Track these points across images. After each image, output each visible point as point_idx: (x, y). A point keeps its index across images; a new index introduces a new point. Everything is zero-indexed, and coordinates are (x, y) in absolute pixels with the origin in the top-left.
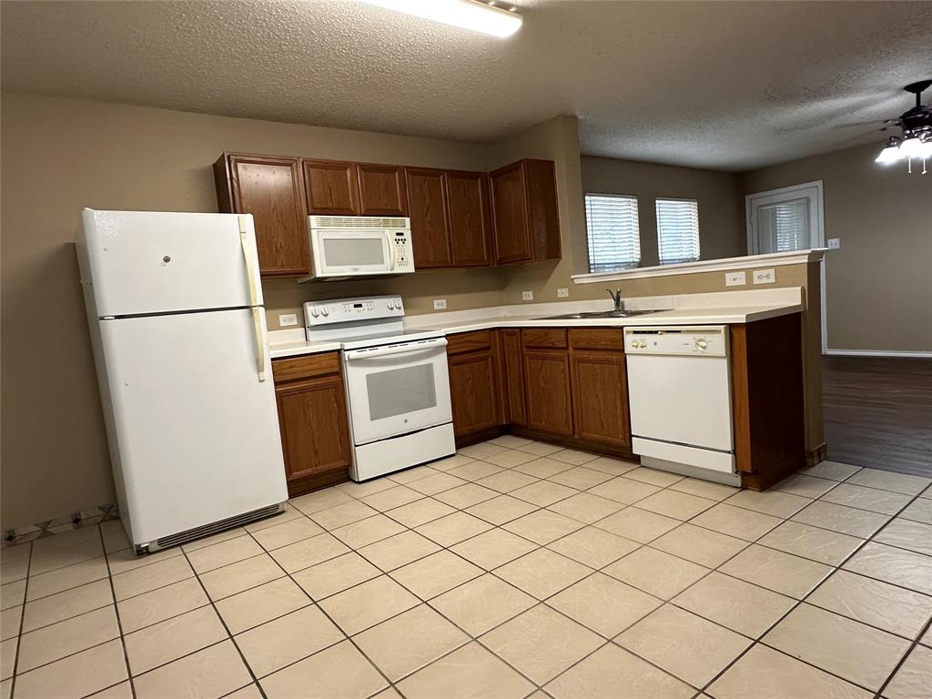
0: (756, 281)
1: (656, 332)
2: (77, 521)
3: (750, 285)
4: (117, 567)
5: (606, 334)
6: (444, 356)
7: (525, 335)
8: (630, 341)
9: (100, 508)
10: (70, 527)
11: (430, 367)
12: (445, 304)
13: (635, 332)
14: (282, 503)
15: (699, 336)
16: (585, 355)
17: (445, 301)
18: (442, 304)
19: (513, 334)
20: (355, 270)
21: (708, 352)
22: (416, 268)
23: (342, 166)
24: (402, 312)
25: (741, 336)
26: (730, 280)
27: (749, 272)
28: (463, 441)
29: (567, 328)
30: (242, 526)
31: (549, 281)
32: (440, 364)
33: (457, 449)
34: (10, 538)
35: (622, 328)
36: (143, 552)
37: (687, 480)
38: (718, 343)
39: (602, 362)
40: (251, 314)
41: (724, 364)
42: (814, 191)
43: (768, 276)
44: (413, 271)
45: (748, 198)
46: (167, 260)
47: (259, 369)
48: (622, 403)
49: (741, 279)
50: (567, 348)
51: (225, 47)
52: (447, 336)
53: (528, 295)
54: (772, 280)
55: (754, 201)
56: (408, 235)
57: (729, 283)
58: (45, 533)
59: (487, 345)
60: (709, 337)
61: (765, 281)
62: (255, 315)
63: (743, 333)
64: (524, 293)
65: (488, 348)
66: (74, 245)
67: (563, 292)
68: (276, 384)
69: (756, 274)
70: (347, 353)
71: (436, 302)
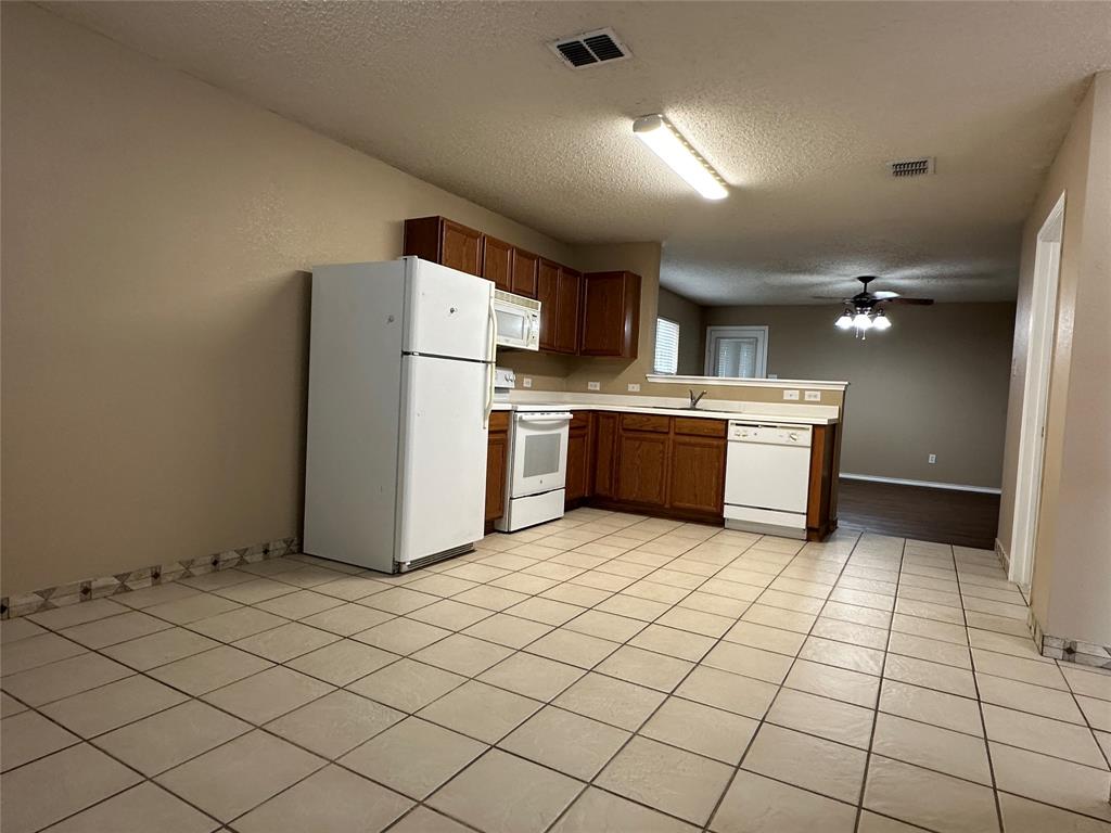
0: (807, 399)
1: (757, 426)
2: (266, 552)
3: (801, 401)
6: (567, 428)
7: (625, 419)
8: (732, 430)
9: (285, 542)
10: (260, 556)
12: (530, 383)
13: (737, 425)
14: (480, 541)
15: (791, 431)
16: (687, 439)
17: (530, 380)
19: (612, 417)
20: (507, 341)
21: (799, 442)
22: (538, 348)
24: (512, 385)
25: (821, 433)
26: (787, 396)
27: (802, 391)
28: (570, 506)
29: (671, 416)
31: (620, 377)
32: (565, 432)
33: (565, 511)
34: (215, 563)
35: (727, 420)
36: (397, 572)
38: (806, 437)
40: (486, 368)
42: (761, 333)
43: (815, 396)
45: (709, 329)
46: (452, 311)
47: (485, 417)
48: (718, 478)
49: (796, 396)
50: (667, 433)
52: (571, 412)
54: (819, 399)
55: (713, 332)
56: (539, 315)
58: (242, 562)
60: (799, 432)
61: (812, 399)
62: (488, 370)
63: (823, 431)
64: (590, 383)
67: (636, 388)
69: (807, 393)
70: (519, 415)
71: (525, 380)
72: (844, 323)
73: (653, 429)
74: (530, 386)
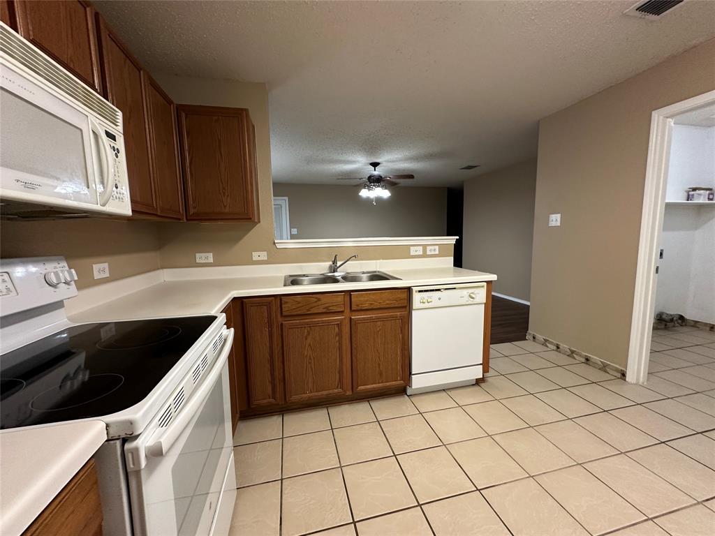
0: (428, 253)
1: (439, 290)
3: (425, 255)
8: (417, 298)
12: (107, 270)
13: (420, 291)
15: (470, 291)
16: (367, 314)
17: (106, 265)
18: (104, 270)
26: (413, 251)
27: (425, 246)
38: (482, 294)
39: (384, 319)
43: (435, 250)
44: (130, 212)
49: (420, 251)
54: (437, 252)
57: (412, 253)
60: (476, 291)
61: (433, 253)
64: (198, 255)
67: (263, 256)
69: (428, 248)
71: (96, 267)
72: (364, 193)
73: (325, 310)
74: (107, 275)
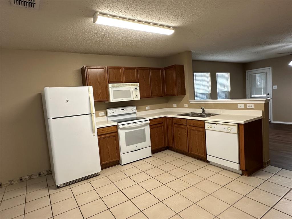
0: (248, 107)
1: (215, 124)
2: (40, 175)
3: (245, 109)
4: (52, 191)
5: (199, 122)
6: (149, 126)
7: (174, 120)
8: (207, 126)
9: (46, 171)
10: (38, 176)
11: (144, 129)
12: (149, 108)
13: (208, 123)
14: (99, 172)
15: (229, 126)
16: (193, 128)
17: (149, 107)
18: (148, 108)
19: (170, 119)
20: (122, 100)
21: (231, 131)
22: (140, 98)
23: (119, 68)
24: (136, 111)
25: (242, 128)
26: (239, 106)
27: (245, 104)
28: (154, 152)
29: (187, 119)
30: (87, 179)
31: (182, 101)
32: (147, 129)
33: (152, 154)
34: (21, 180)
35: (204, 121)
36: (58, 187)
37: (224, 170)
38: (235, 129)
39: (197, 131)
40: (91, 116)
41: (236, 136)
42: (269, 70)
43: (251, 106)
44: (140, 99)
45: (247, 71)
46: (67, 101)
47: (93, 132)
48: (204, 144)
49: (243, 106)
50: (187, 125)
51: (86, 39)
52: (150, 120)
53: (175, 105)
54: (253, 107)
55: (248, 73)
56: (138, 88)
57: (239, 107)
58: (31, 178)
59: (162, 122)
60: (232, 127)
61: (250, 108)
62: (92, 116)
65: (162, 123)
66: (41, 93)
67: (186, 105)
68: (98, 136)
69: (247, 105)
70: (119, 126)
71: (146, 107)
73: (182, 124)
74: (149, 109)
